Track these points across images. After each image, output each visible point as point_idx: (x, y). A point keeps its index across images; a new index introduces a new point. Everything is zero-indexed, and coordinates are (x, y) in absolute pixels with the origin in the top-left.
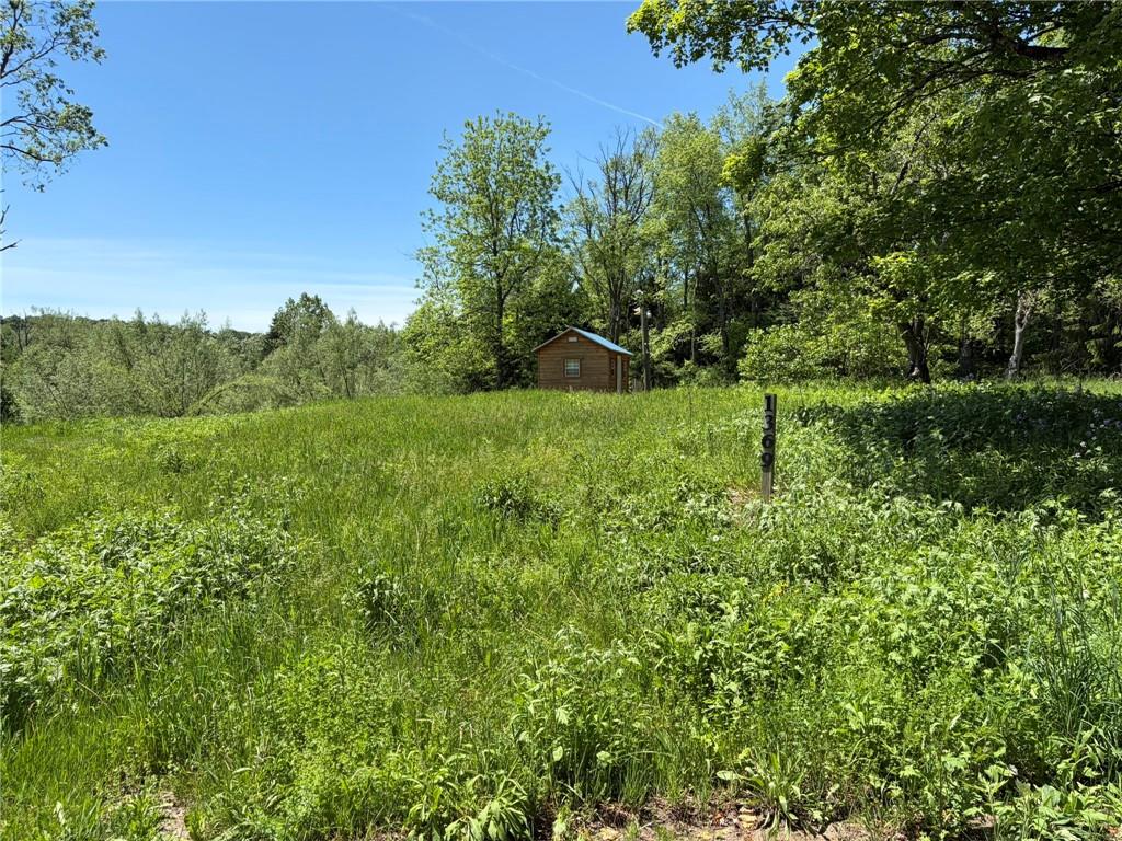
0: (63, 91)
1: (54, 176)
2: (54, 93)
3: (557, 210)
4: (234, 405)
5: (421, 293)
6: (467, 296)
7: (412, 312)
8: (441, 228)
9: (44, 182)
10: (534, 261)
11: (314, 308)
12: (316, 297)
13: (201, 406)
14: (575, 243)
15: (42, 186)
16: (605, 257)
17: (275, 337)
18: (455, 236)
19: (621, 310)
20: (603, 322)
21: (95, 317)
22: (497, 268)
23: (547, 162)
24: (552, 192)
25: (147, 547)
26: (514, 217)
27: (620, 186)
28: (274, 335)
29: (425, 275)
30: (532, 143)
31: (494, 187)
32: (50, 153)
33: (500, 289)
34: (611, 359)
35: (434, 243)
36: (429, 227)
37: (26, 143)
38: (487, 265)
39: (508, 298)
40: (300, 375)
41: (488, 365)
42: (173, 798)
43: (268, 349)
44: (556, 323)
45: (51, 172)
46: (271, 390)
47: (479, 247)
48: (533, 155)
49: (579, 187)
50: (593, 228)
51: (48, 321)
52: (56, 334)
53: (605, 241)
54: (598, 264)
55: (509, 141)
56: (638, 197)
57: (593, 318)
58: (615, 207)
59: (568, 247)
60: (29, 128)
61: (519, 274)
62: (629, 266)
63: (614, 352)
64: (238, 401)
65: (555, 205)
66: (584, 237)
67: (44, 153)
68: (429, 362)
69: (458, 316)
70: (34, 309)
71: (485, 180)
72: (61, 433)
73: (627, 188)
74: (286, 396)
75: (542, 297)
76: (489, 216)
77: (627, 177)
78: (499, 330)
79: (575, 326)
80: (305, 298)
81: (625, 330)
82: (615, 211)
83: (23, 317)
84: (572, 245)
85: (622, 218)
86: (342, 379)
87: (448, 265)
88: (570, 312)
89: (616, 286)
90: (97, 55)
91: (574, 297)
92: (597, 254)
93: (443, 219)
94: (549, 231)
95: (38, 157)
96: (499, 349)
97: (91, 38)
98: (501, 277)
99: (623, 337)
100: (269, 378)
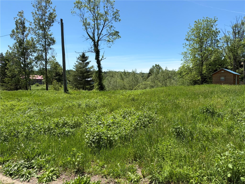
0: (114, 28)
1: (112, 45)
2: (112, 29)
3: (219, 39)
4: (142, 88)
5: (182, 62)
6: (194, 62)
7: (180, 67)
8: (188, 47)
9: (110, 46)
10: (211, 53)
11: (158, 67)
12: (158, 65)
13: (136, 88)
14: (223, 47)
15: (110, 47)
16: (232, 50)
17: (150, 74)
18: (191, 48)
19: (237, 63)
20: (231, 67)
21: (117, 71)
22: (202, 55)
23: (216, 28)
24: (217, 35)
25: (130, 115)
26: (207, 43)
27: (237, 31)
28: (150, 73)
29: (184, 58)
30: (212, 24)
31: (201, 36)
32: (111, 40)
33: (202, 60)
34: (234, 76)
35: (186, 50)
36: (185, 47)
37: (108, 39)
38: (199, 54)
39: (204, 62)
40: (155, 81)
41: (199, 78)
42: (138, 166)
43: (149, 76)
44: (217, 67)
45: (112, 44)
46: (149, 85)
47: (197, 50)
48: (212, 27)
49: (225, 33)
50: (229, 43)
51: (110, 72)
52: (111, 74)
53: (232, 46)
54: (230, 52)
55: (206, 24)
56: (242, 33)
57: (228, 66)
58: (235, 37)
59: (221, 48)
60: (108, 36)
61: (207, 56)
62: (239, 52)
63: (235, 74)
64: (143, 87)
65: (218, 38)
66: (226, 45)
67: (110, 40)
68: (184, 78)
69: (191, 67)
70: (108, 70)
71: (199, 34)
72: (113, 93)
73: (239, 32)
74: (152, 86)
75: (214, 61)
76: (200, 43)
77: (239, 29)
78: (202, 70)
79: (223, 68)
80: (156, 65)
81: (238, 68)
82: (235, 38)
83: (106, 72)
84: (222, 48)
85: (237, 39)
86: (164, 82)
87: (189, 55)
88: (222, 65)
89: (235, 57)
90: (120, 20)
91: (223, 61)
92: (230, 49)
93: (188, 45)
94: (216, 45)
95: (109, 41)
96: (201, 74)
97: (118, 17)
98: (203, 57)
99: (237, 70)
100: (149, 82)
